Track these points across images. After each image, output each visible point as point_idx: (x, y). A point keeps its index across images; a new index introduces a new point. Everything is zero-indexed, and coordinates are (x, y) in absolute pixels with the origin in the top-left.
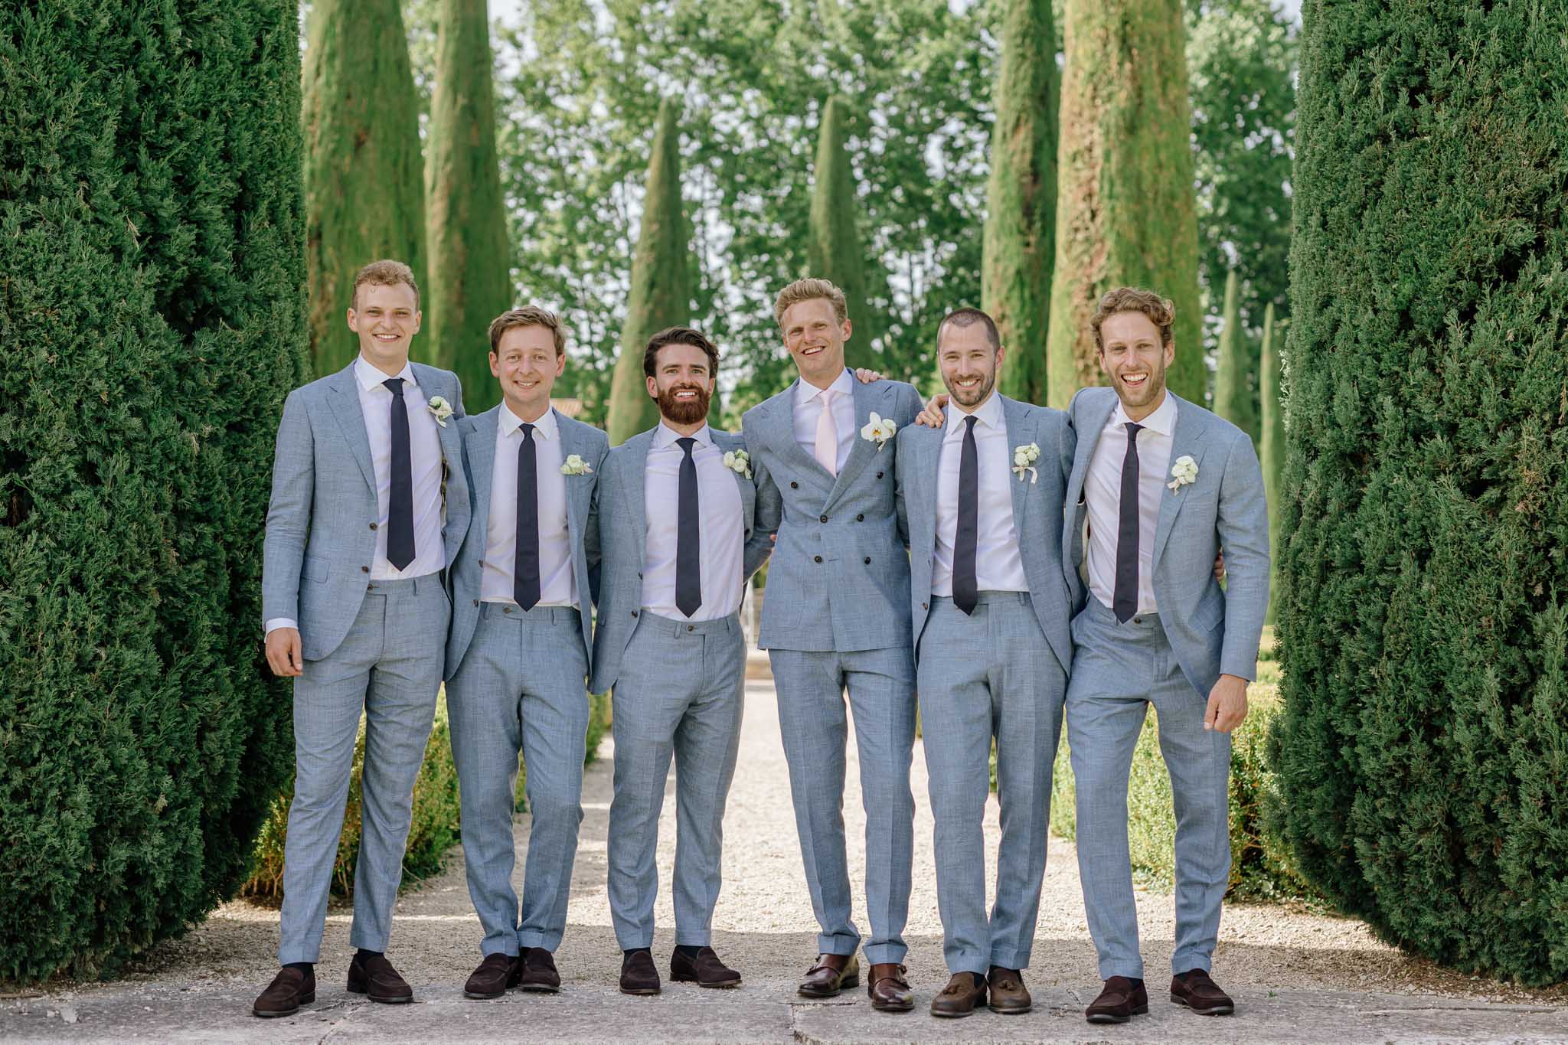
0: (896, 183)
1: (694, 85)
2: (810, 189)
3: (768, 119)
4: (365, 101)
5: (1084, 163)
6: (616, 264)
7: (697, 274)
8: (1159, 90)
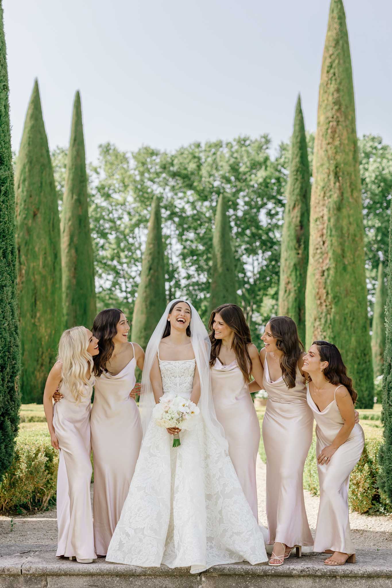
0: (248, 228)
1: (168, 188)
2: (213, 230)
3: (196, 204)
4: (37, 198)
5: (321, 223)
6: (137, 260)
7: (168, 264)
8: (350, 193)
